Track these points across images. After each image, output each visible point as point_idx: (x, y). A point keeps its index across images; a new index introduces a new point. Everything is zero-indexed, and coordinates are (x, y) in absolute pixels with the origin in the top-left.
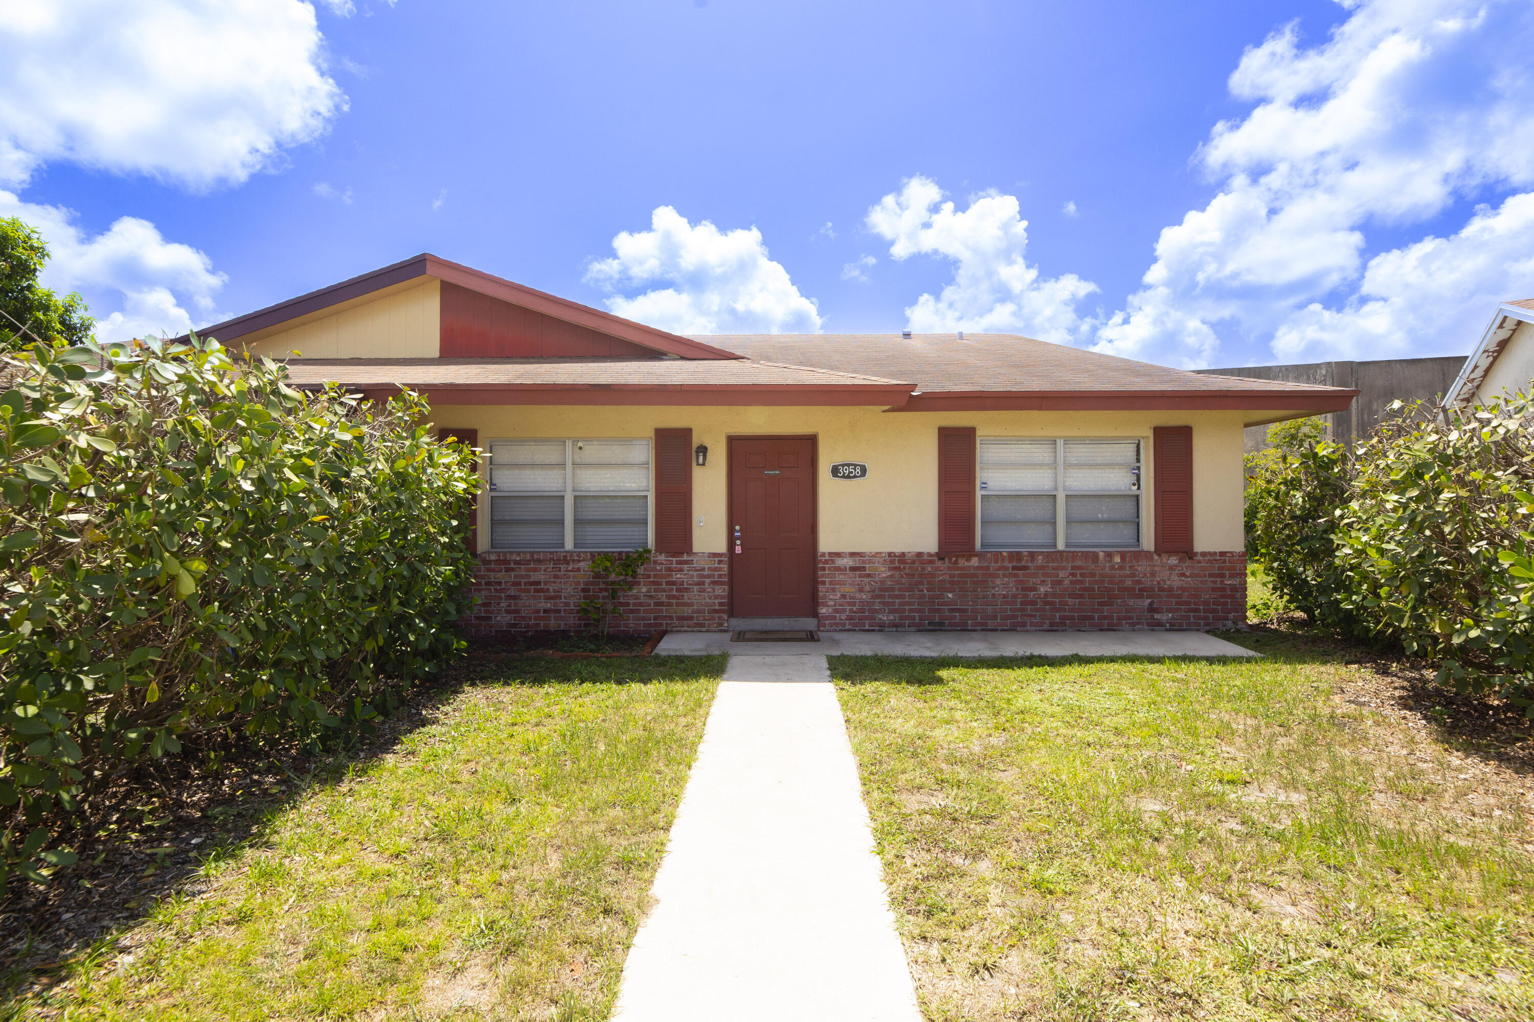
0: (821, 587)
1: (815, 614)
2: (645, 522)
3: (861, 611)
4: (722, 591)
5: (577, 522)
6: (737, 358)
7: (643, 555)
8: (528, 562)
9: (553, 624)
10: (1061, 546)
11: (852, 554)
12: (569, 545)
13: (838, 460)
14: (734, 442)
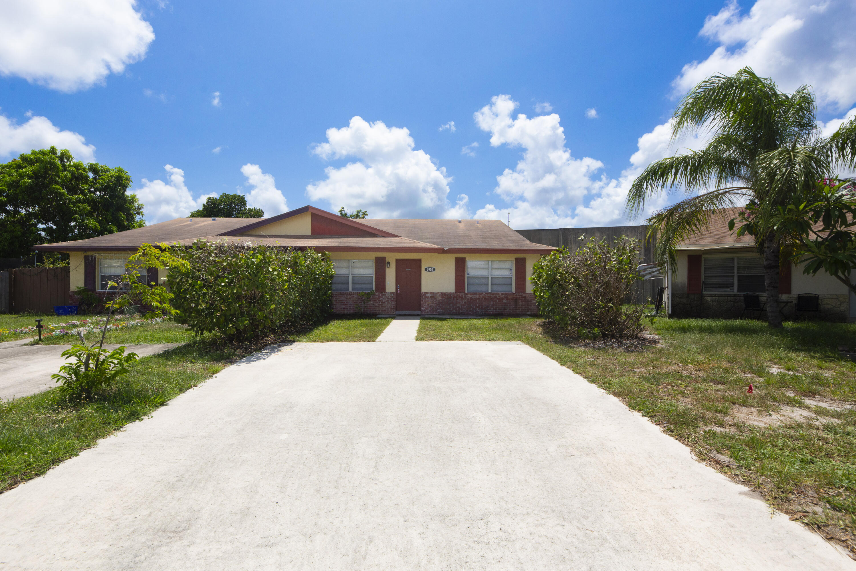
0: (422, 302)
1: (420, 310)
2: (372, 283)
3: (433, 309)
4: (394, 303)
5: (353, 283)
6: (399, 237)
7: (372, 293)
8: (339, 295)
9: (346, 312)
10: (490, 291)
11: (431, 293)
12: (350, 290)
13: (427, 266)
14: (398, 261)
